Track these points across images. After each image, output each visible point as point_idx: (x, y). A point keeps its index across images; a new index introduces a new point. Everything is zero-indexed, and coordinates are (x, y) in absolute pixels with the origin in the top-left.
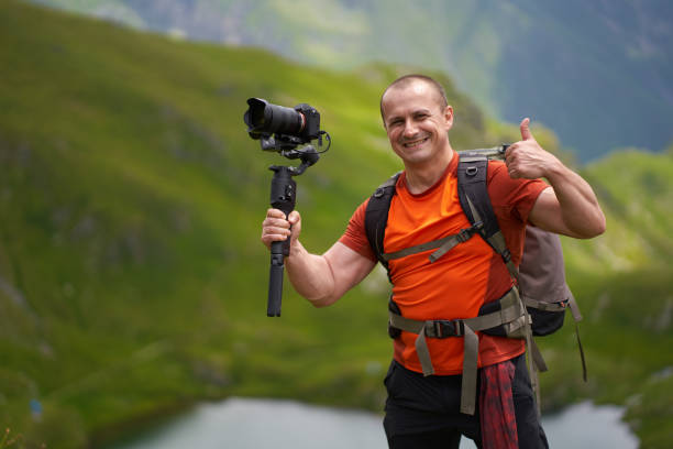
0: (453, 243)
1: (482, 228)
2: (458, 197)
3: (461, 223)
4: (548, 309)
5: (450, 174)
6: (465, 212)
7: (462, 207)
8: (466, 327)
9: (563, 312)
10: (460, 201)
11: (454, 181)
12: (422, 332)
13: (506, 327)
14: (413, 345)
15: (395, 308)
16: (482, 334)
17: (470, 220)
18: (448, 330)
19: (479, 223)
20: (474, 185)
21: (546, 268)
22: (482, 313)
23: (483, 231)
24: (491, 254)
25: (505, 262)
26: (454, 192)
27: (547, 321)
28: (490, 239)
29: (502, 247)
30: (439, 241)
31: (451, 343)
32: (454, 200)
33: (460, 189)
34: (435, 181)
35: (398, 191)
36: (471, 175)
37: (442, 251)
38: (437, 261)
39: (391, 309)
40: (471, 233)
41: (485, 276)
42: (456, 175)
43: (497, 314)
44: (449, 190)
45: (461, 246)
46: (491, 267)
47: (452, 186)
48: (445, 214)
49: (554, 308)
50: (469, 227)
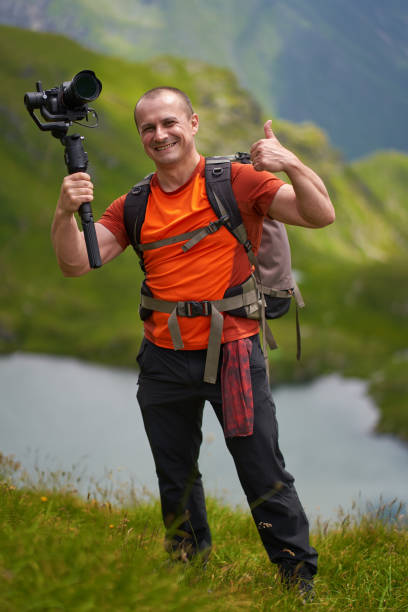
0: (203, 235)
1: (228, 220)
2: (207, 194)
3: (209, 218)
4: (278, 296)
5: (198, 175)
6: (213, 207)
7: (210, 203)
8: (213, 308)
9: (290, 299)
10: (209, 198)
11: (203, 181)
12: (175, 311)
13: (247, 309)
14: (166, 323)
15: (147, 292)
16: (226, 314)
17: (218, 214)
18: (197, 310)
19: (225, 217)
20: (219, 184)
21: (276, 259)
22: (227, 295)
23: (229, 224)
24: (235, 244)
25: (247, 251)
26: (202, 191)
27: (277, 306)
28: (235, 231)
29: (244, 238)
30: (190, 233)
31: (199, 322)
32: (203, 196)
33: (208, 188)
34: (185, 181)
35: (152, 189)
36: (217, 174)
37: (194, 242)
38: (189, 251)
39: (143, 293)
40: (218, 225)
41: (231, 263)
42: (203, 175)
43: (239, 297)
44: (198, 188)
45: (209, 237)
46: (235, 256)
47: (200, 184)
48: (195, 208)
49: (283, 295)
50: (217, 221)
